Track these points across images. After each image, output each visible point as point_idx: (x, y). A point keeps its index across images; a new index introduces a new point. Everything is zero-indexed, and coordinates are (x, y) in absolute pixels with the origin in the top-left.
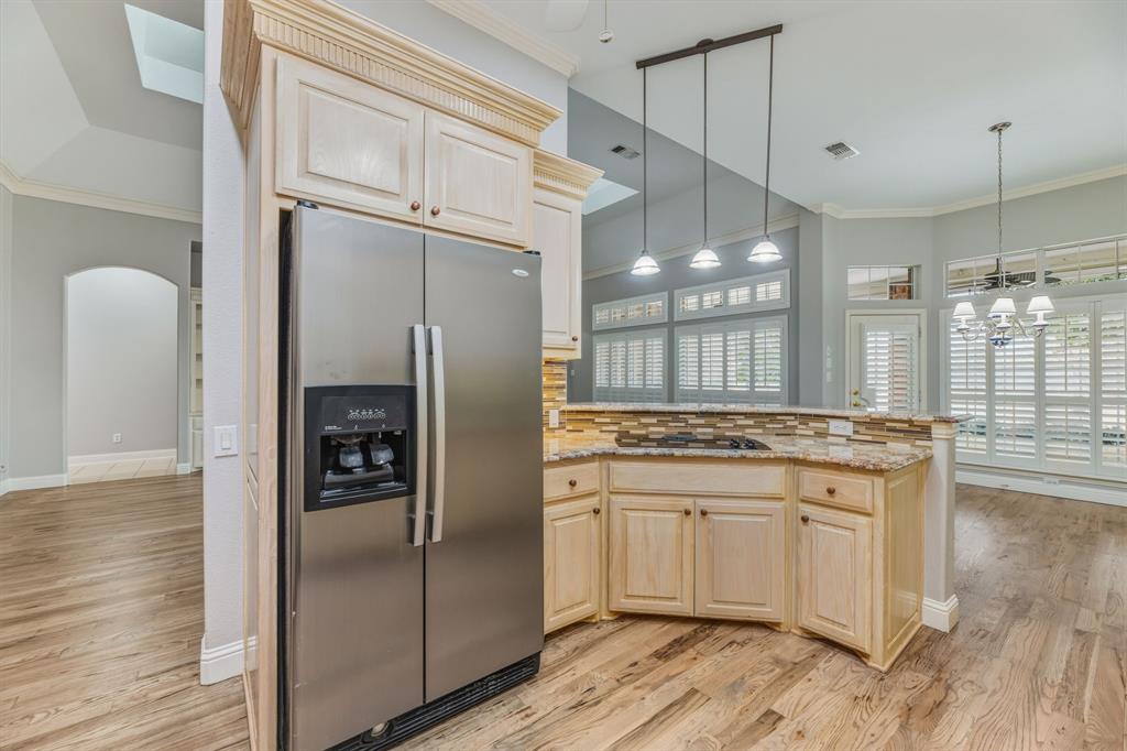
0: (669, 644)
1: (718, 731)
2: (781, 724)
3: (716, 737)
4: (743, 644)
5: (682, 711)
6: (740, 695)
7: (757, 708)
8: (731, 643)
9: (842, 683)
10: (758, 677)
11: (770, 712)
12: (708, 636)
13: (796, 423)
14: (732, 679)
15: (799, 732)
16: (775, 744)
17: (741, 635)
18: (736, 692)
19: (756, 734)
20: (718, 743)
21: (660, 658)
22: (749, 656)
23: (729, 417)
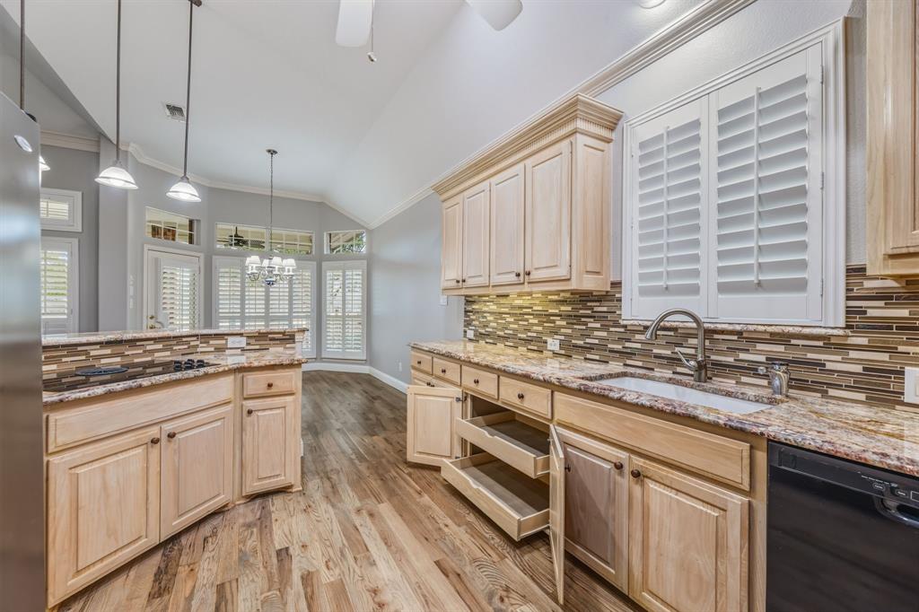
0: (154, 581)
1: (266, 587)
2: (291, 551)
3: (269, 590)
4: (214, 534)
5: (230, 602)
6: (251, 560)
7: (270, 557)
8: (205, 540)
9: (292, 509)
10: (249, 543)
11: (279, 553)
12: (180, 551)
13: (198, 343)
14: (235, 556)
15: (303, 546)
16: (300, 562)
17: (206, 530)
18: (248, 561)
19: (286, 567)
20: (275, 592)
21: (160, 595)
22: (228, 537)
23: (138, 343)
